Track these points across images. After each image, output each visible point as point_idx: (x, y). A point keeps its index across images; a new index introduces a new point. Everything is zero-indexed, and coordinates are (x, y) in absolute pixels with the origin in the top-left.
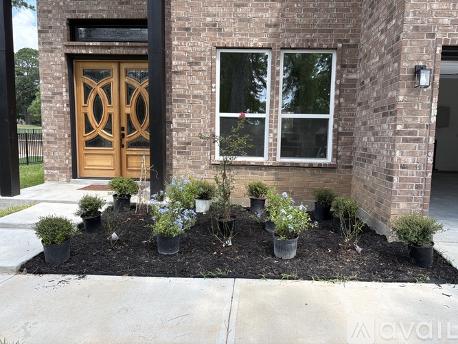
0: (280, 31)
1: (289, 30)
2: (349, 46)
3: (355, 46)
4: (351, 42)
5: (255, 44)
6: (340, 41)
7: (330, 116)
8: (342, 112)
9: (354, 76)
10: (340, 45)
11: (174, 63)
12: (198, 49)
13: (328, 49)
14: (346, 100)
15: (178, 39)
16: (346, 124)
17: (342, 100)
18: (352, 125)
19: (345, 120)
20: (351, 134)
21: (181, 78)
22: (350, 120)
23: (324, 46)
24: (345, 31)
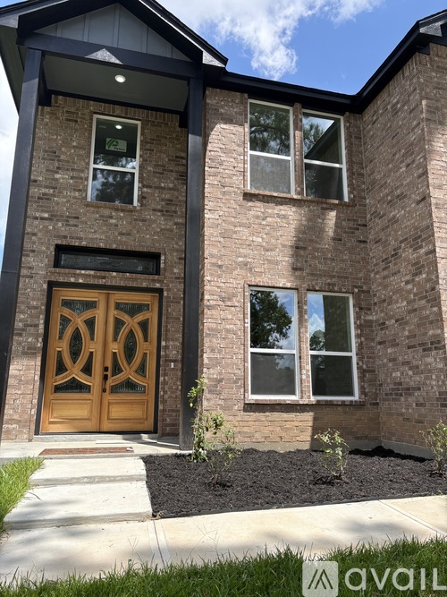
0: (305, 274)
1: (312, 275)
2: (363, 292)
3: (368, 292)
4: (365, 288)
5: (284, 284)
6: (356, 287)
7: (353, 354)
8: (364, 350)
9: (370, 318)
10: (356, 290)
11: (206, 297)
12: (231, 285)
13: (346, 292)
14: (366, 339)
15: (211, 275)
16: (368, 362)
17: (363, 339)
18: (374, 362)
19: (368, 358)
20: (374, 371)
21: (214, 312)
22: (371, 358)
23: (343, 290)
24: (358, 279)
